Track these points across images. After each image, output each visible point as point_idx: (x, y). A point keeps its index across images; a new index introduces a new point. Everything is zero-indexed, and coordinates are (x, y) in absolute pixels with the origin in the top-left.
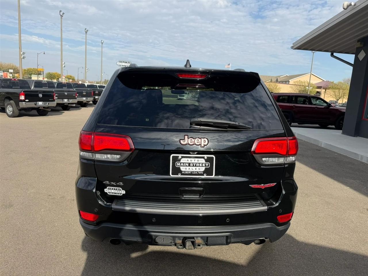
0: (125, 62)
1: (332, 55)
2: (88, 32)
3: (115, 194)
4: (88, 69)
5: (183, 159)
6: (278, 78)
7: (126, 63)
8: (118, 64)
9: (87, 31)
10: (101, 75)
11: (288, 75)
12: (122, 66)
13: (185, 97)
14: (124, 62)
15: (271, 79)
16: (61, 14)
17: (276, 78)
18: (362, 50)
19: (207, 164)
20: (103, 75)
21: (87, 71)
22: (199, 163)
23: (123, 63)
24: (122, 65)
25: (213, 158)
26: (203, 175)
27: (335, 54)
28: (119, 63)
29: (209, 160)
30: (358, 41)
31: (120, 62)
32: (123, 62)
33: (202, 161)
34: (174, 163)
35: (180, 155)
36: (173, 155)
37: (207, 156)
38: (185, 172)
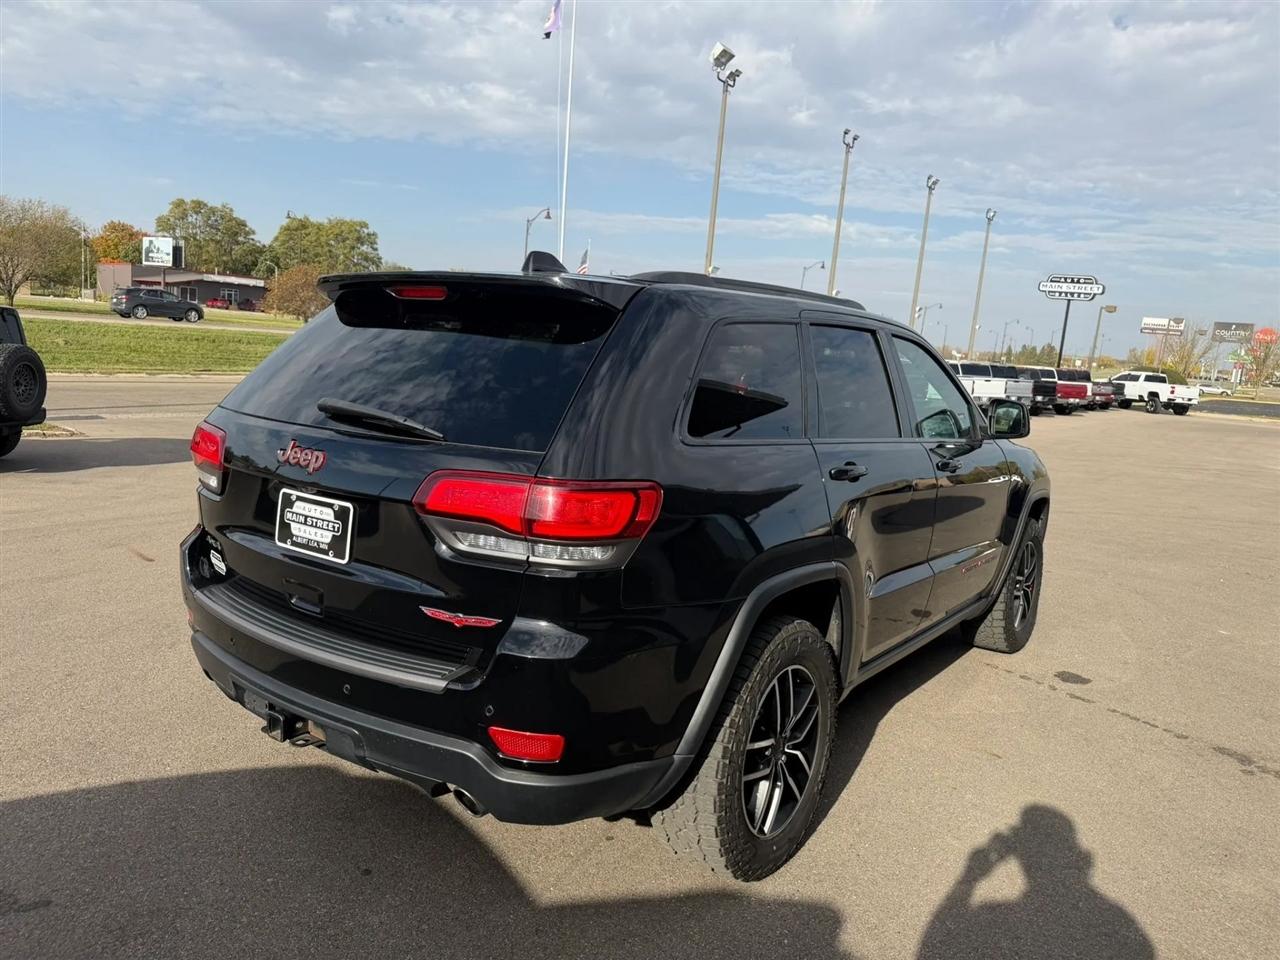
0: (1073, 281)
2: (937, 186)
4: (920, 309)
5: (298, 504)
7: (1078, 282)
8: (1044, 289)
9: (935, 183)
10: (973, 328)
12: (1057, 294)
14: (1069, 281)
16: (849, 139)
19: (337, 526)
20: (977, 327)
21: (917, 315)
22: (323, 520)
23: (1065, 285)
24: (1059, 290)
25: (348, 509)
26: (326, 552)
28: (1049, 284)
29: (342, 515)
31: (1051, 281)
32: (1066, 281)
33: (328, 514)
34: (282, 511)
35: (295, 493)
36: (284, 490)
37: (337, 503)
38: (297, 537)
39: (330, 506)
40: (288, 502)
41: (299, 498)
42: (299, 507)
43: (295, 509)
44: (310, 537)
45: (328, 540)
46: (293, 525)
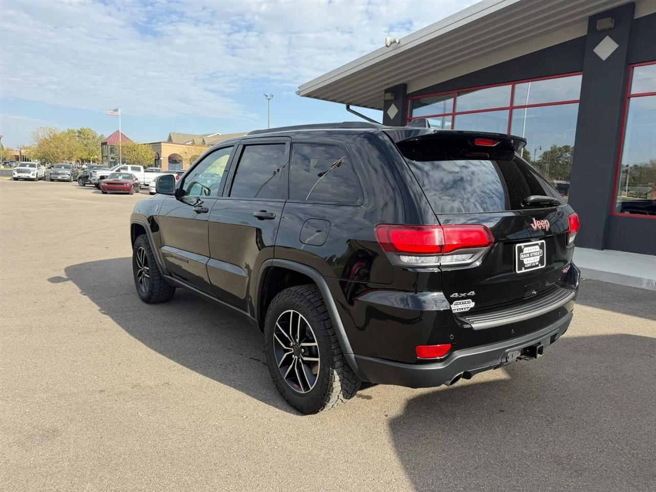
1: (348, 108)
3: (461, 311)
5: (525, 249)
6: (204, 137)
11: (220, 134)
13: (31, 173)
15: (193, 140)
17: (201, 137)
18: (393, 104)
19: (541, 252)
22: (536, 252)
25: (544, 243)
27: (351, 107)
29: (542, 246)
30: (387, 91)
34: (519, 255)
35: (522, 245)
36: (518, 245)
37: (539, 242)
38: (527, 264)
39: (537, 244)
40: (521, 250)
41: (525, 246)
42: (526, 250)
43: (524, 252)
44: (531, 262)
45: (538, 260)
46: (525, 260)
